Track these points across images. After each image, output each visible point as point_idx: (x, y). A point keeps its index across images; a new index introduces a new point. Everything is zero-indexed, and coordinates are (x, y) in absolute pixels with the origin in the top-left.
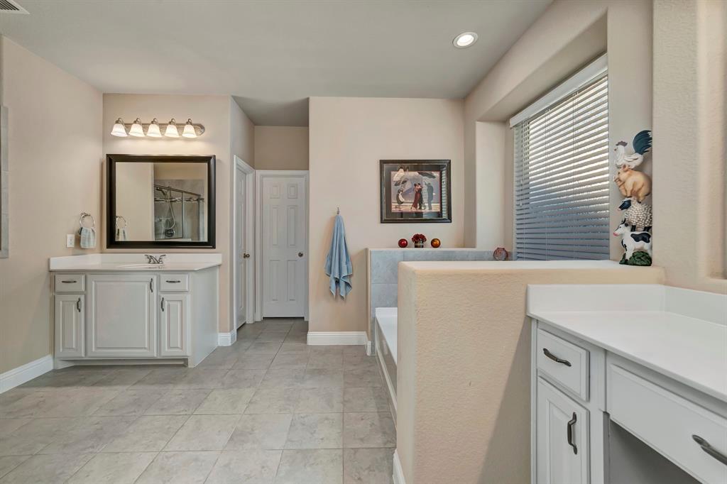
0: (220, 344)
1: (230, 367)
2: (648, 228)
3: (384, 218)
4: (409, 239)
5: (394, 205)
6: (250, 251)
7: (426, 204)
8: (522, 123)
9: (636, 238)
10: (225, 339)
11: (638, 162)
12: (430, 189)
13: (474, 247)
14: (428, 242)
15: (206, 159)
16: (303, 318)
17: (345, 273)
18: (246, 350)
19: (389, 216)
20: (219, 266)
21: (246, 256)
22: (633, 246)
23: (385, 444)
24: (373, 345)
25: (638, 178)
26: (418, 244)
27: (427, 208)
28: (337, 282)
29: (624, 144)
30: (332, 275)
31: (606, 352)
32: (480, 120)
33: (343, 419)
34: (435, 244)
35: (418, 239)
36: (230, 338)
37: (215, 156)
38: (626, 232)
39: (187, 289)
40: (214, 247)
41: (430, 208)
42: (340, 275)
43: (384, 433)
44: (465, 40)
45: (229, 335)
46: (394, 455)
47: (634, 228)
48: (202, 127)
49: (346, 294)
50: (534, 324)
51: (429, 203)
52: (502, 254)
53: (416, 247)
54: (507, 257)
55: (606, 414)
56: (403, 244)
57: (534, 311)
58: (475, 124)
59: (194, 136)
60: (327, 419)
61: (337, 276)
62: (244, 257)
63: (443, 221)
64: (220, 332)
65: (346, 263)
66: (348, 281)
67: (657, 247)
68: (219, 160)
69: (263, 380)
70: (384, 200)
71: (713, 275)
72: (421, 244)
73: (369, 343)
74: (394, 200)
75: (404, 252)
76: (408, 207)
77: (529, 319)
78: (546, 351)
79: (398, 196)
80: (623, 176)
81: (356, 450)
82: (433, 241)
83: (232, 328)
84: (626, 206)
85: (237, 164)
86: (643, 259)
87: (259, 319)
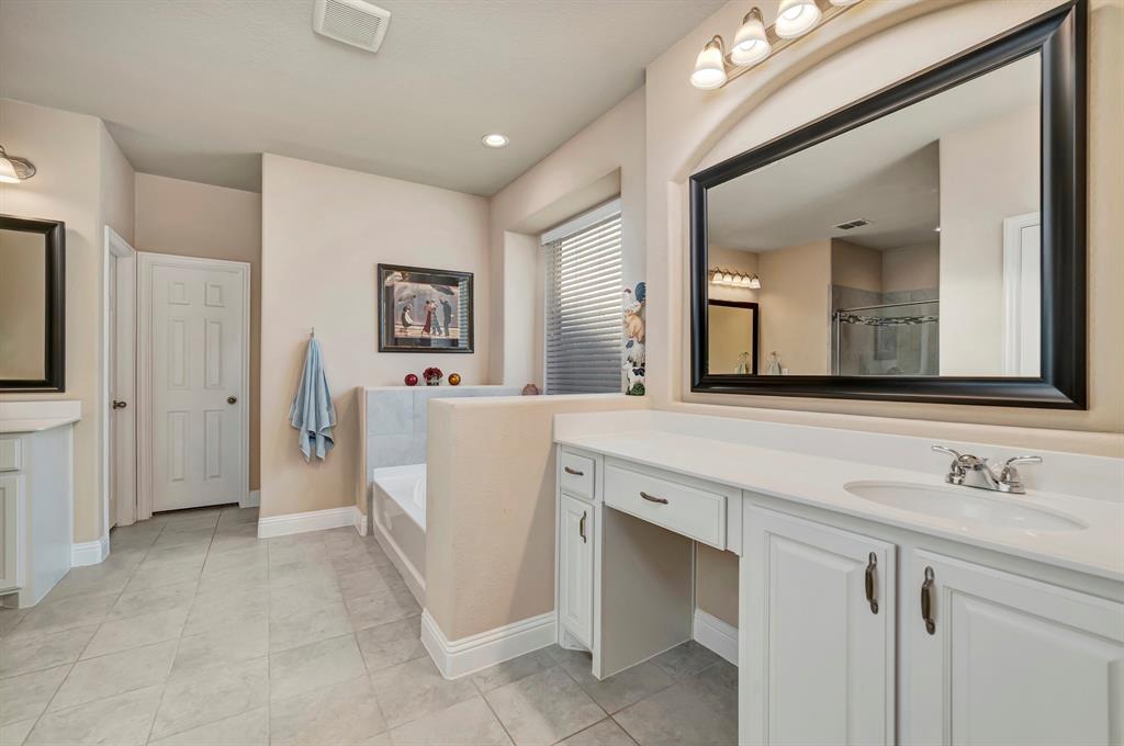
0: (74, 565)
1: (120, 591)
2: (643, 365)
3: (384, 345)
4: (420, 374)
5: (398, 327)
6: (126, 396)
7: (442, 329)
8: (554, 242)
9: (636, 373)
10: (90, 552)
11: (637, 309)
12: (447, 309)
13: (501, 384)
14: (445, 379)
15: (47, 228)
16: (237, 504)
17: (326, 424)
18: (141, 563)
19: (391, 343)
20: (75, 423)
21: (118, 405)
22: (634, 379)
23: (407, 615)
24: (370, 520)
25: (637, 321)
26: (432, 381)
27: (444, 334)
28: (313, 437)
29: (629, 291)
30: (303, 428)
31: (604, 456)
32: (508, 230)
33: (346, 607)
34: (454, 380)
35: (432, 374)
36: (99, 551)
37: (62, 224)
38: (629, 366)
39: (17, 466)
40: (62, 390)
41: (447, 334)
42: (317, 428)
43: (403, 606)
44: (496, 140)
45: (98, 544)
46: (423, 614)
47: (635, 365)
48: (29, 165)
49: (326, 454)
50: (558, 448)
51: (446, 327)
52: (532, 390)
53: (429, 384)
54: (537, 392)
55: (603, 503)
56: (411, 381)
57: (559, 438)
58: (503, 234)
59: (16, 181)
60: (323, 611)
61: (312, 428)
62: (115, 408)
63: (463, 351)
64: (75, 541)
65: (328, 409)
66: (329, 435)
67: (648, 380)
68: (73, 232)
69: (196, 594)
70: (384, 321)
71: (676, 400)
72: (436, 381)
73: (365, 519)
74: (398, 321)
75: (414, 392)
76: (416, 331)
77: (555, 444)
78: (567, 470)
79: (403, 315)
80: (628, 319)
81: (372, 629)
82: (452, 376)
83: (102, 533)
84: (630, 345)
85: (110, 243)
86: (639, 390)
87: (145, 514)
